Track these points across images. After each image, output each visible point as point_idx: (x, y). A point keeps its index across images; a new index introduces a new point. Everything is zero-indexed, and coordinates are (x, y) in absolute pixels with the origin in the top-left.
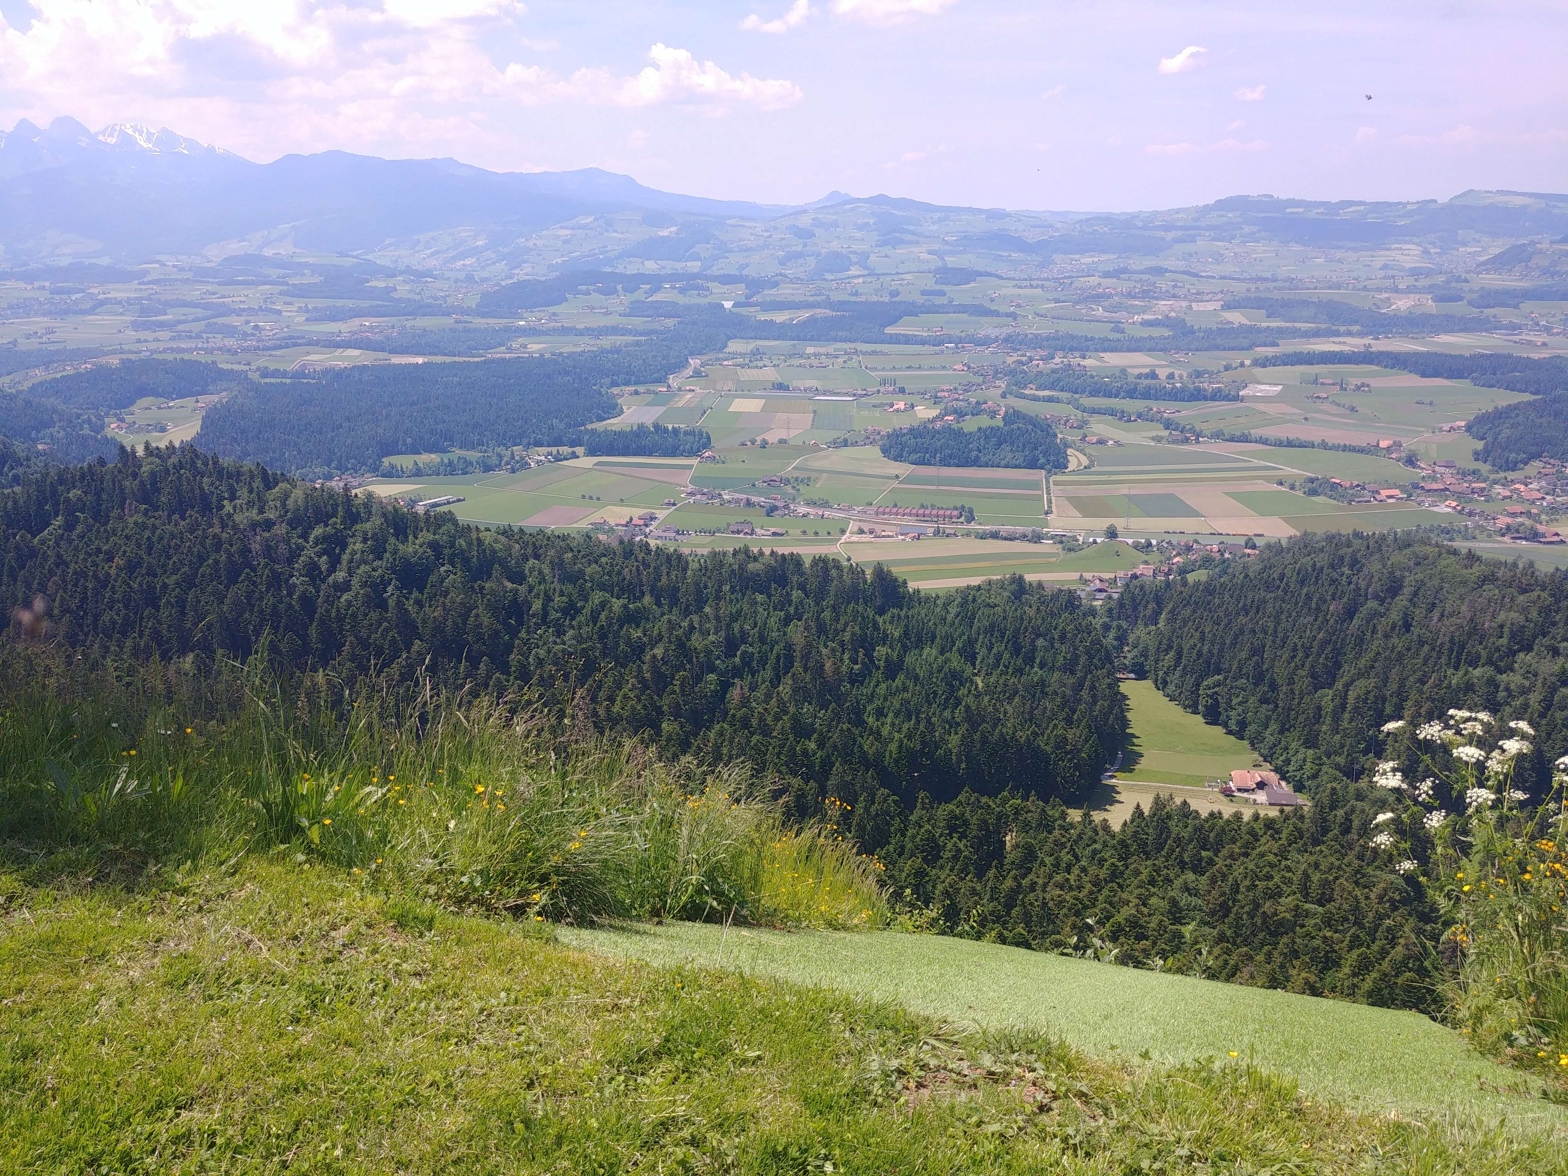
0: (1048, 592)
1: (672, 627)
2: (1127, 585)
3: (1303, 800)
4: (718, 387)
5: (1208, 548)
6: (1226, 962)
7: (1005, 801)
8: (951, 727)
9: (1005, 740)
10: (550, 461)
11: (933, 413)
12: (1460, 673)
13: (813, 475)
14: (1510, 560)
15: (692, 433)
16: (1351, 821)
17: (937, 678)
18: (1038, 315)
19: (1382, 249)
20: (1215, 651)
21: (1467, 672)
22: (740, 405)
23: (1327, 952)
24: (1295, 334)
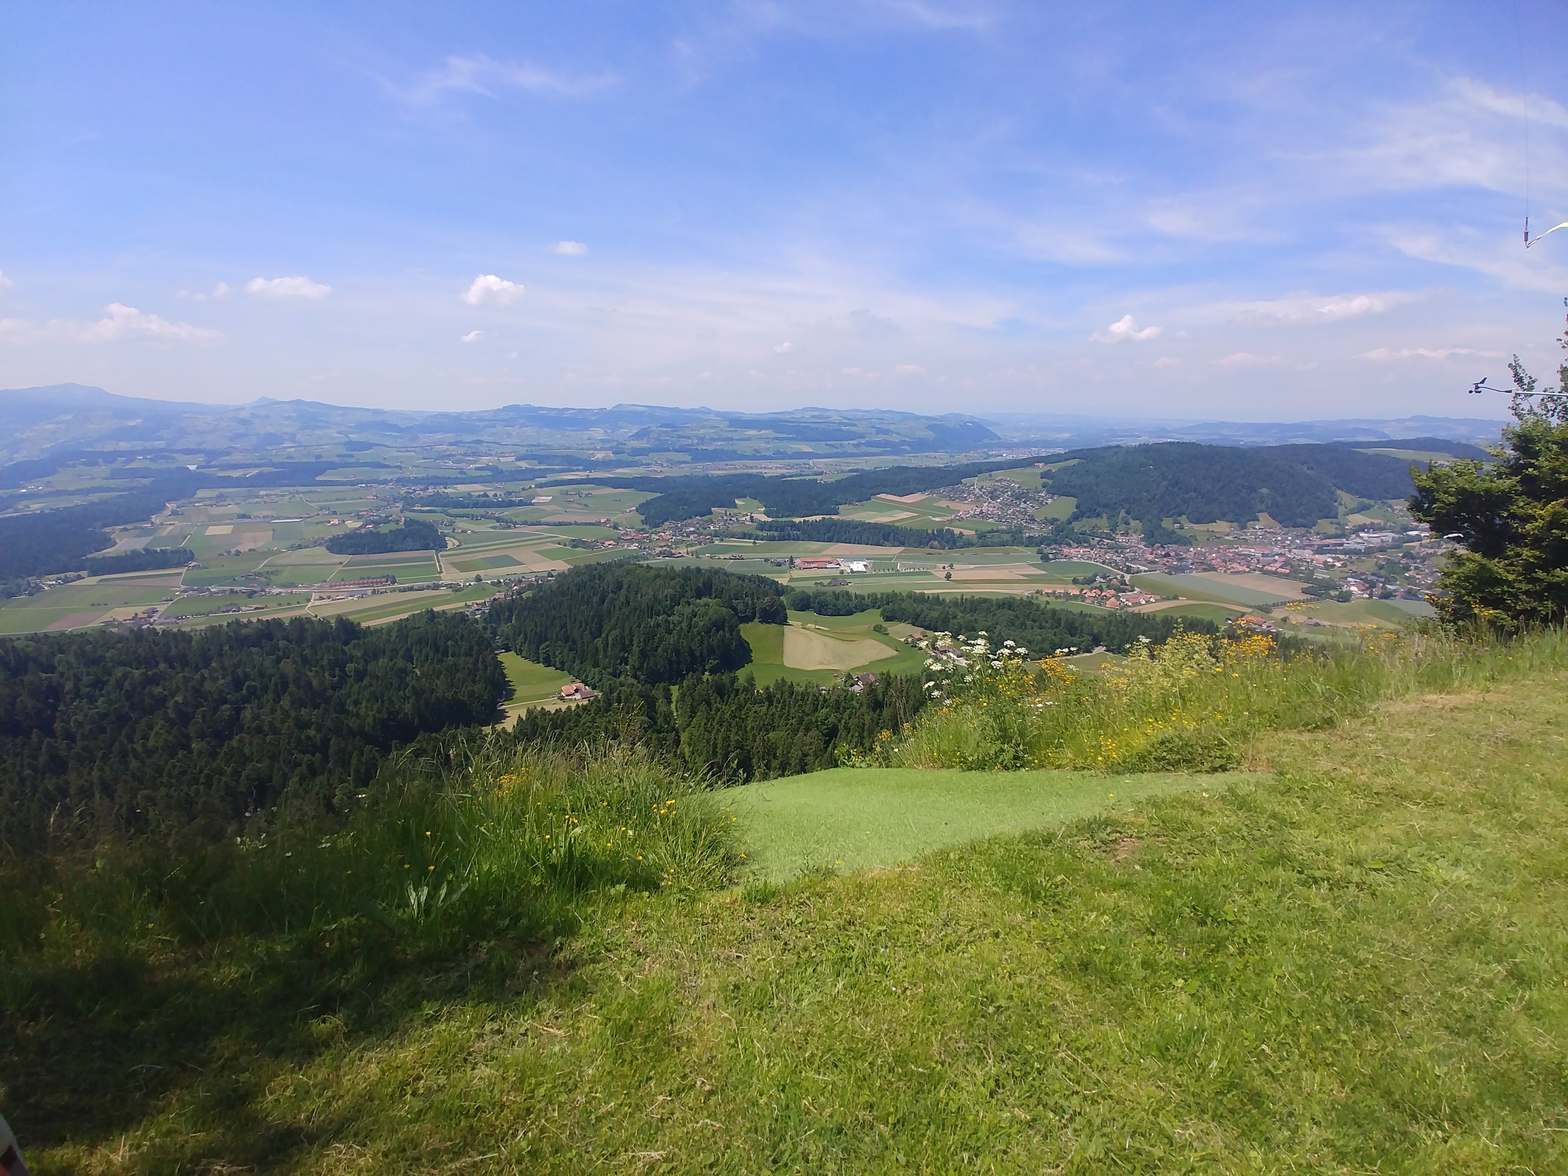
0: (449, 615)
1: (186, 680)
2: (492, 605)
3: (597, 693)
4: (194, 520)
5: (530, 579)
7: (445, 733)
8: (404, 700)
9: (439, 700)
10: (59, 584)
11: (358, 524)
12: (654, 620)
13: (279, 569)
14: (664, 567)
15: (178, 552)
16: (620, 697)
17: (391, 675)
18: (415, 466)
19: (586, 431)
20: (543, 630)
21: (656, 619)
22: (212, 531)
24: (553, 471)
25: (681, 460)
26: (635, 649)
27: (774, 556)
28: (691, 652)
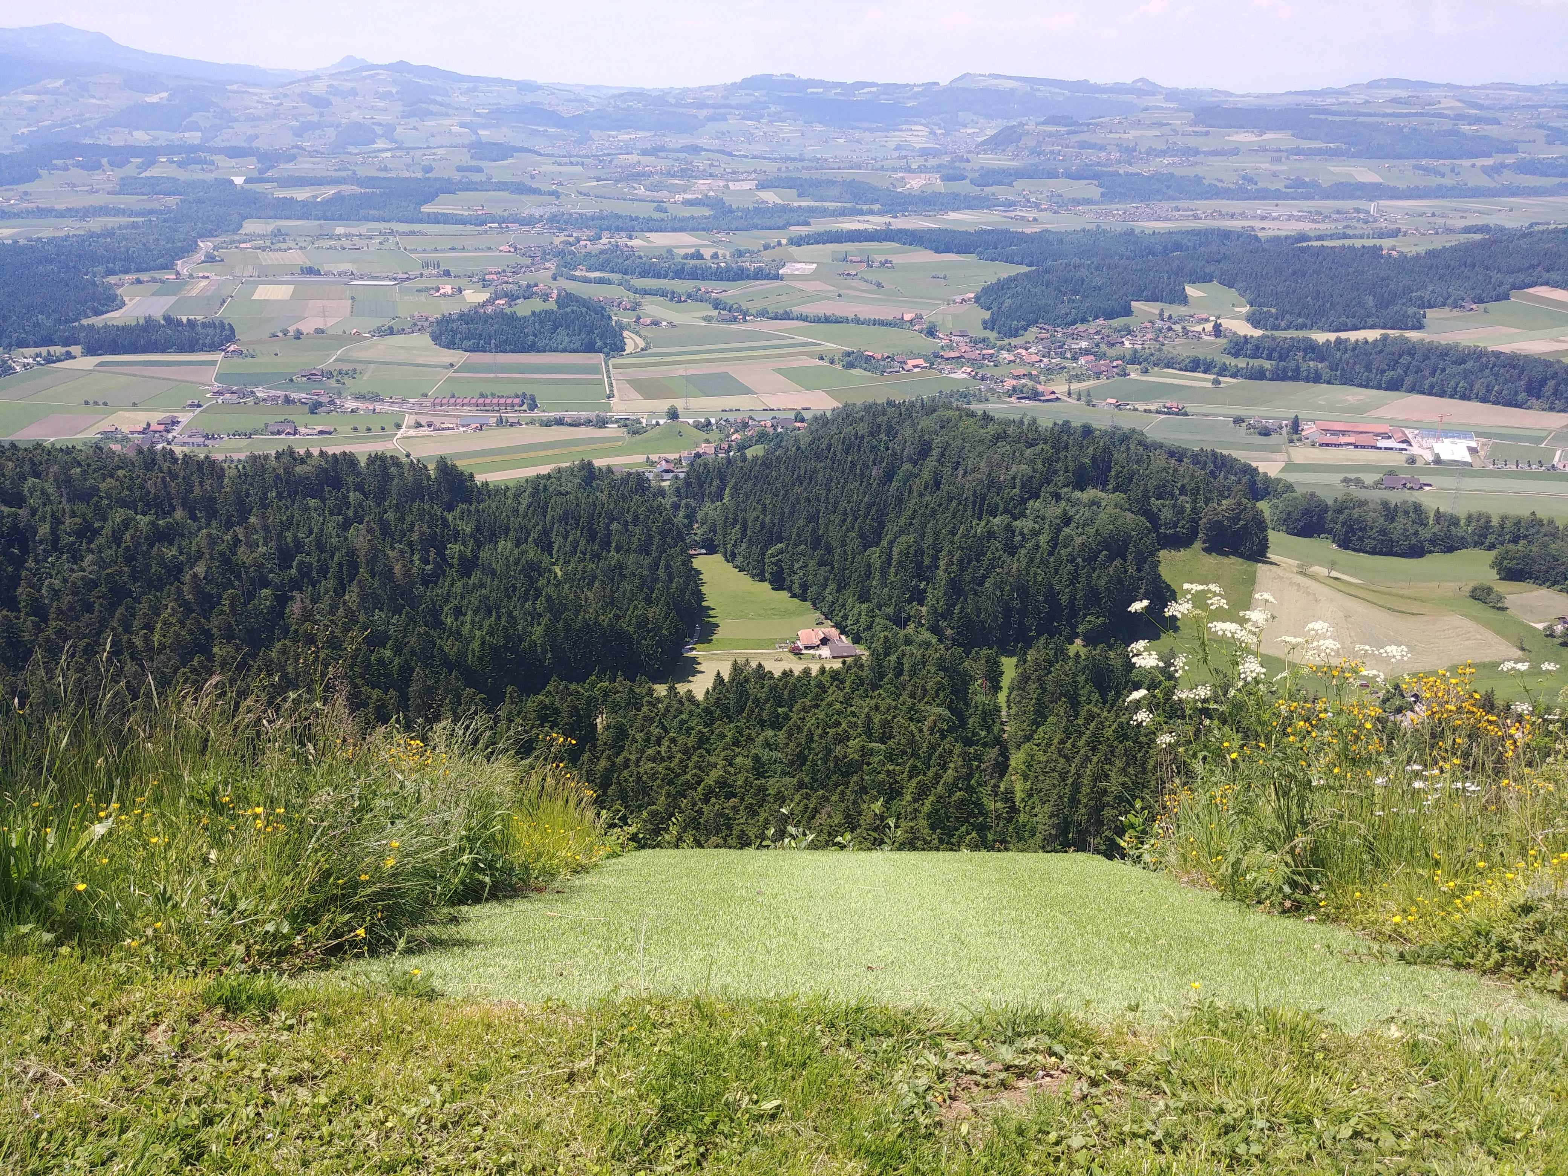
0: (617, 476)
1: (213, 541)
2: (692, 464)
3: (862, 651)
4: (238, 272)
5: (763, 423)
6: (806, 807)
7: (593, 686)
8: (533, 618)
9: (588, 625)
10: (39, 364)
11: (482, 297)
12: (983, 523)
13: (359, 367)
14: (1017, 418)
15: (212, 325)
16: (902, 664)
17: (515, 571)
18: (581, 193)
19: (894, 131)
20: (776, 521)
21: (988, 522)
22: (265, 292)
23: (891, 784)
24: (825, 213)
25: (1080, 195)
26: (941, 575)
27: (1257, 413)
28: (1052, 596)
